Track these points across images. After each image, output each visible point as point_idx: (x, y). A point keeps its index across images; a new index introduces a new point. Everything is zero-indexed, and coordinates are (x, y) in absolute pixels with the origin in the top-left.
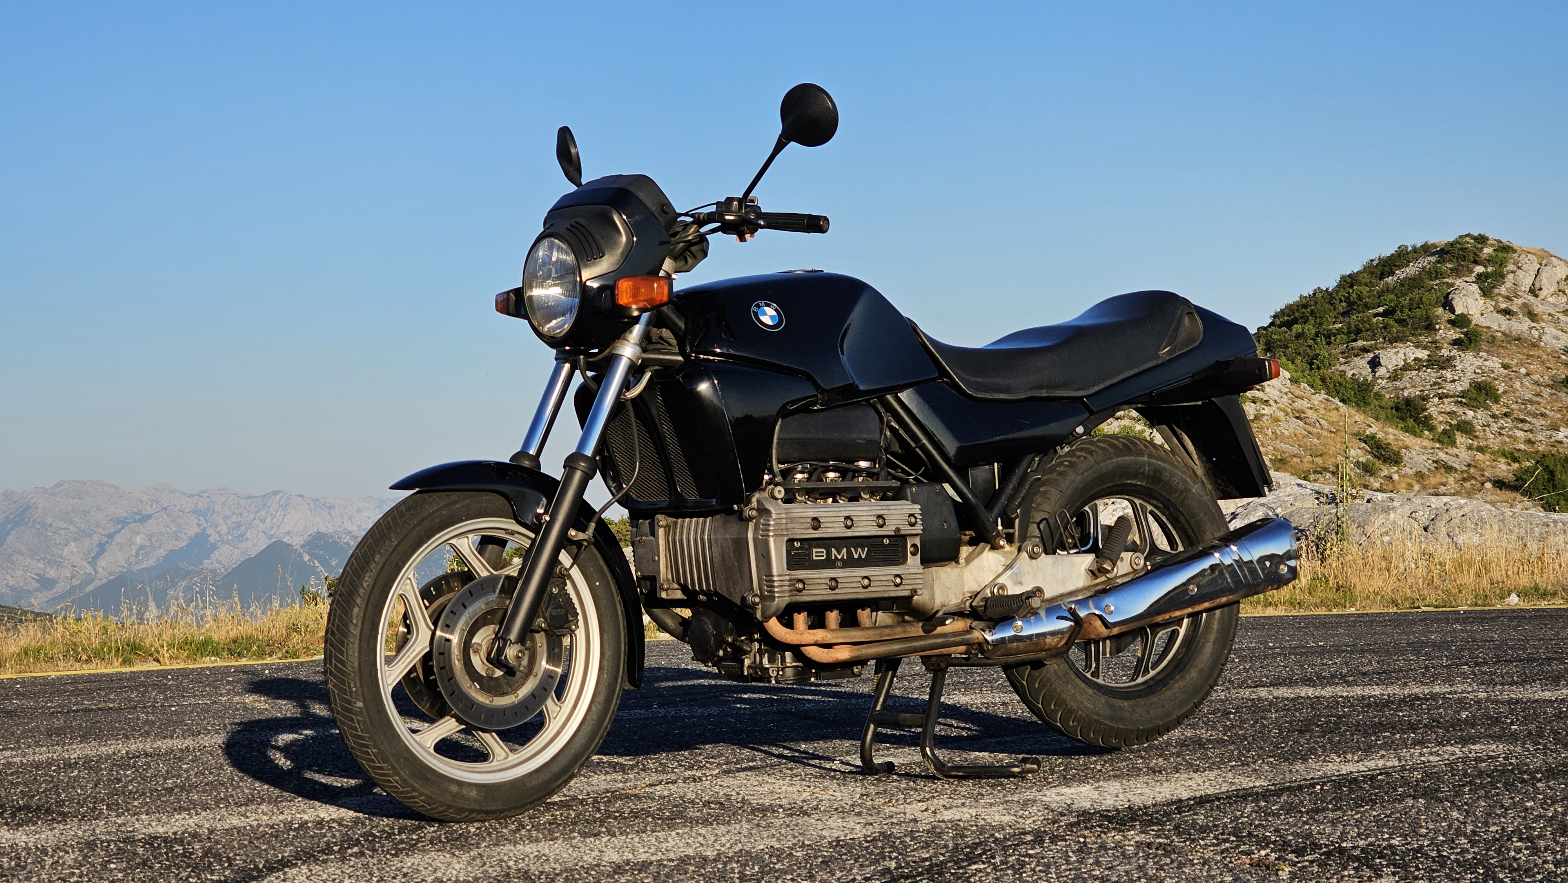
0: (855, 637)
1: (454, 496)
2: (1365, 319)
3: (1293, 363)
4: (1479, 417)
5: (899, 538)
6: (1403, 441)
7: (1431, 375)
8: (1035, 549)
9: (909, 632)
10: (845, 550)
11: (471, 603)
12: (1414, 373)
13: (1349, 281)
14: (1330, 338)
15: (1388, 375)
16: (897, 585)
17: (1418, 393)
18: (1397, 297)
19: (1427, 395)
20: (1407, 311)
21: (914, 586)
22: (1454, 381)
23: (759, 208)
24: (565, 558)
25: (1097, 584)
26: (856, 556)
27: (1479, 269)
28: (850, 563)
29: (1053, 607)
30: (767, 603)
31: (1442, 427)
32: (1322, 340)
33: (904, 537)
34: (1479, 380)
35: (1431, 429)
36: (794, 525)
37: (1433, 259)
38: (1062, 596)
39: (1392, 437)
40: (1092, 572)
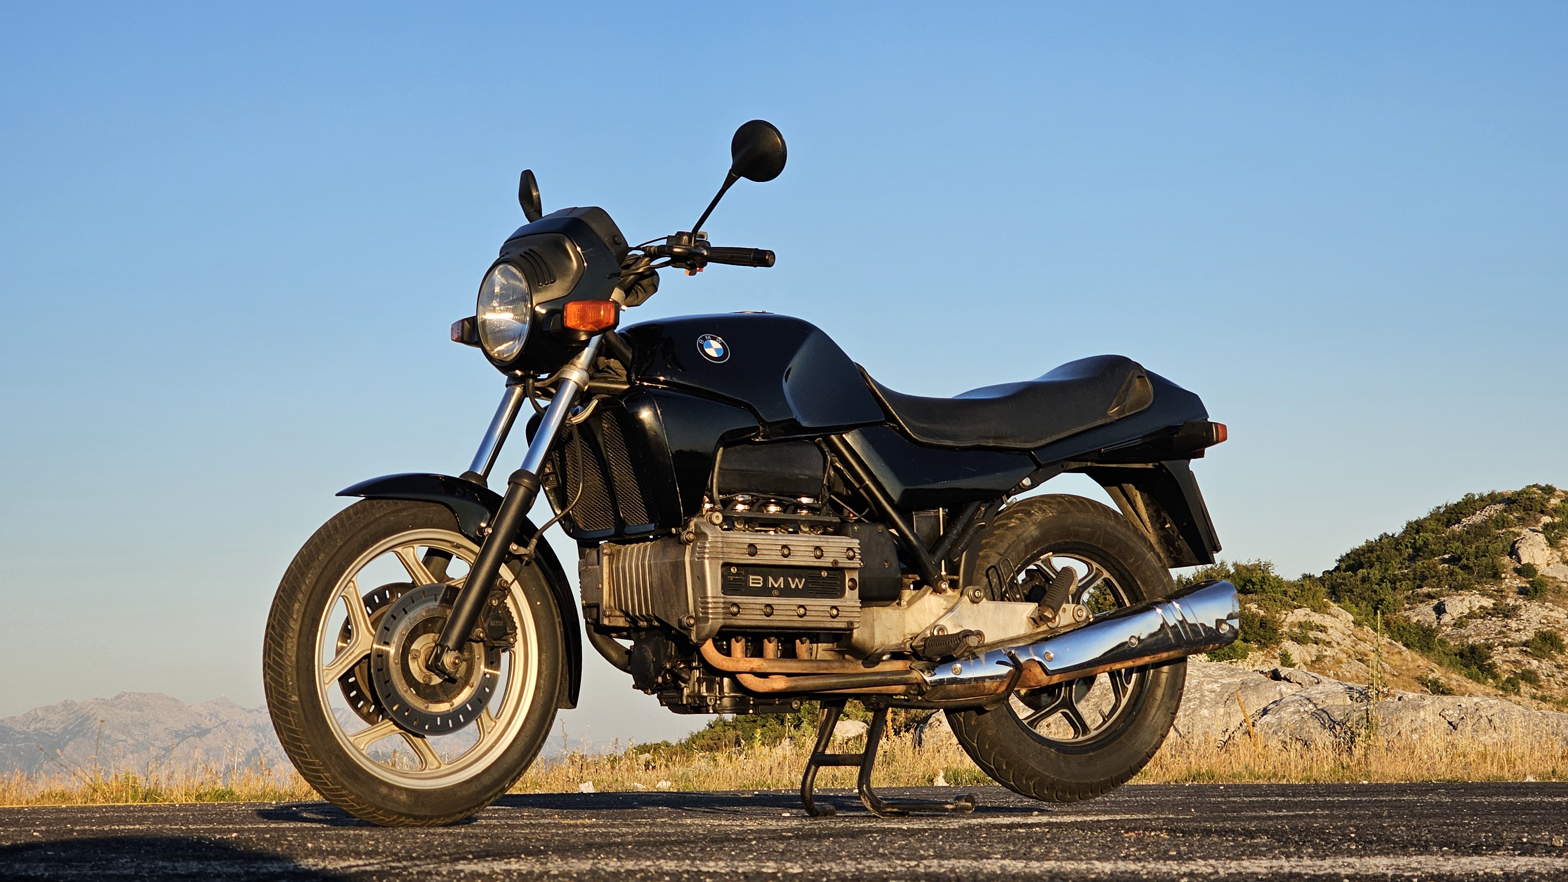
0: (791, 668)
1: (401, 504)
2: (1431, 566)
3: (1357, 606)
4: (1544, 667)
5: (837, 571)
6: (1466, 687)
7: (1496, 623)
8: (976, 594)
9: (847, 668)
10: (782, 579)
11: (412, 609)
12: (1479, 621)
13: (1416, 527)
14: (1395, 583)
15: (1453, 622)
16: (833, 617)
17: (1482, 641)
18: (1464, 545)
19: (1491, 644)
20: (1473, 558)
21: (851, 619)
22: (1519, 630)
23: (709, 243)
24: (505, 572)
25: (1039, 633)
26: (793, 586)
27: (1546, 519)
28: (786, 592)
29: (993, 651)
30: (702, 625)
31: (1506, 676)
32: (1387, 585)
33: (842, 570)
34: (1545, 630)
35: (1495, 677)
36: (731, 550)
37: (1500, 507)
38: (1002, 642)
39: (1455, 683)
40: (1033, 619)
